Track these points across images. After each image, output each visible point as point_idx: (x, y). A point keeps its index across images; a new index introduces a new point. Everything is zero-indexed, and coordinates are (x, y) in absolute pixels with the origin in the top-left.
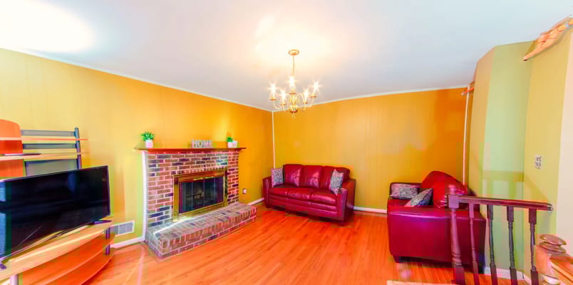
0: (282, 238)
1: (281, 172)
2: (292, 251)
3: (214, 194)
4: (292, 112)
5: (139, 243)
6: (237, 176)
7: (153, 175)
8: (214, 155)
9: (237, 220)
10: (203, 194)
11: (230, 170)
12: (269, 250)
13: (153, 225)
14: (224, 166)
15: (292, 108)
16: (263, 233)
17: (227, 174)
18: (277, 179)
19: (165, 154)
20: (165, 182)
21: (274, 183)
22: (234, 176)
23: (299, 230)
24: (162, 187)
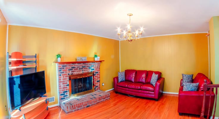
0: (125, 108)
1: (124, 74)
2: (130, 114)
3: (88, 85)
4: (129, 41)
5: (57, 106)
6: (99, 76)
7: (60, 75)
8: (87, 65)
9: (100, 99)
10: (82, 85)
11: (96, 73)
12: (118, 114)
13: (62, 99)
14: (93, 71)
15: (129, 39)
16: (114, 106)
17: (94, 75)
18: (121, 78)
19: (65, 64)
20: (65, 79)
21: (120, 81)
22: (97, 76)
23: (134, 104)
24: (64, 81)
